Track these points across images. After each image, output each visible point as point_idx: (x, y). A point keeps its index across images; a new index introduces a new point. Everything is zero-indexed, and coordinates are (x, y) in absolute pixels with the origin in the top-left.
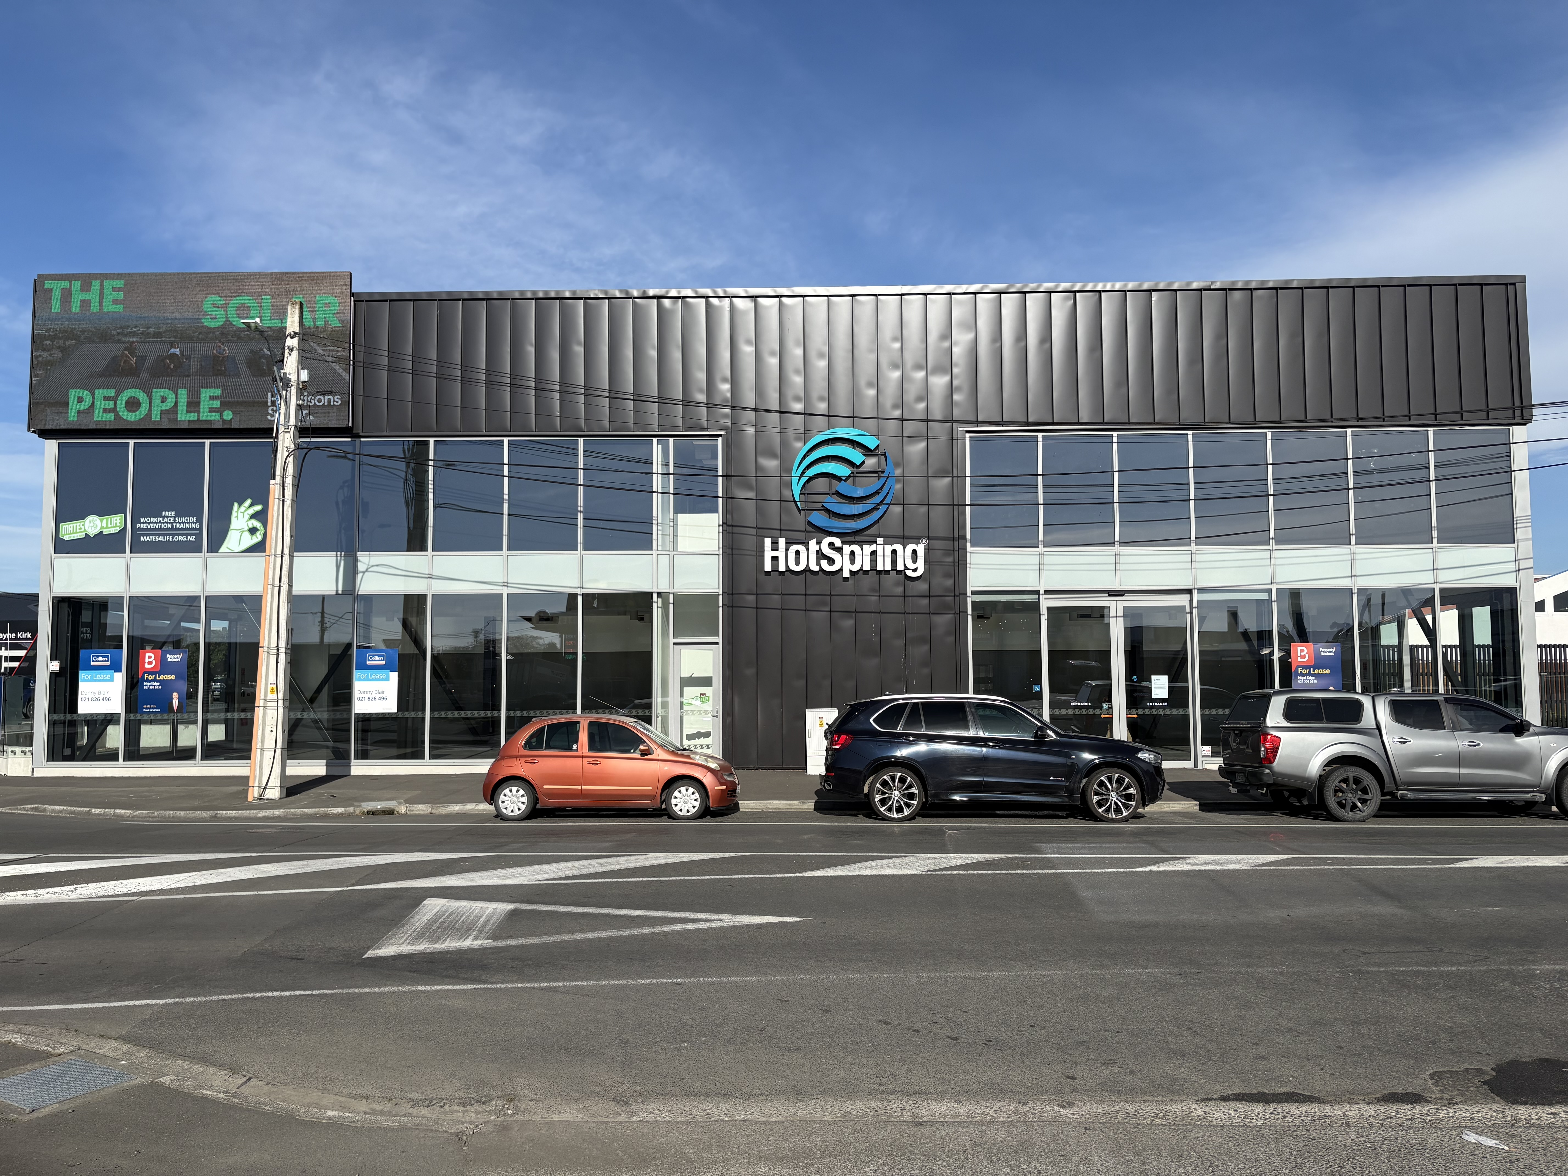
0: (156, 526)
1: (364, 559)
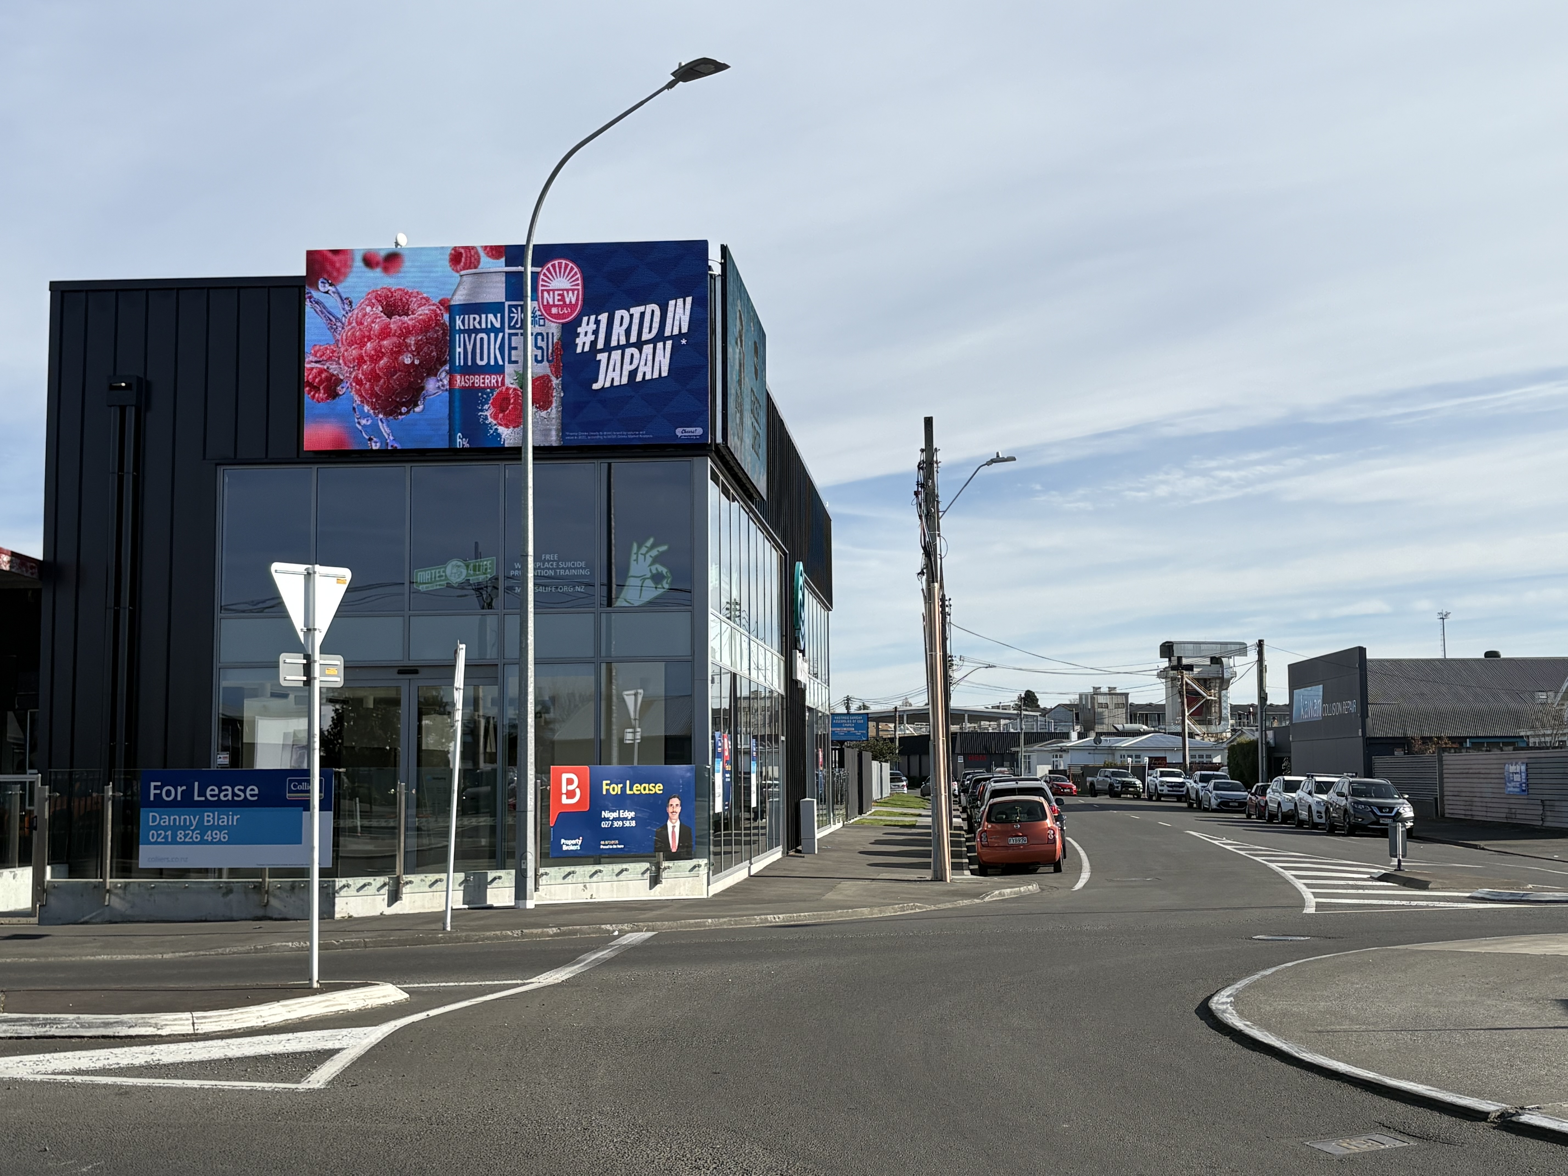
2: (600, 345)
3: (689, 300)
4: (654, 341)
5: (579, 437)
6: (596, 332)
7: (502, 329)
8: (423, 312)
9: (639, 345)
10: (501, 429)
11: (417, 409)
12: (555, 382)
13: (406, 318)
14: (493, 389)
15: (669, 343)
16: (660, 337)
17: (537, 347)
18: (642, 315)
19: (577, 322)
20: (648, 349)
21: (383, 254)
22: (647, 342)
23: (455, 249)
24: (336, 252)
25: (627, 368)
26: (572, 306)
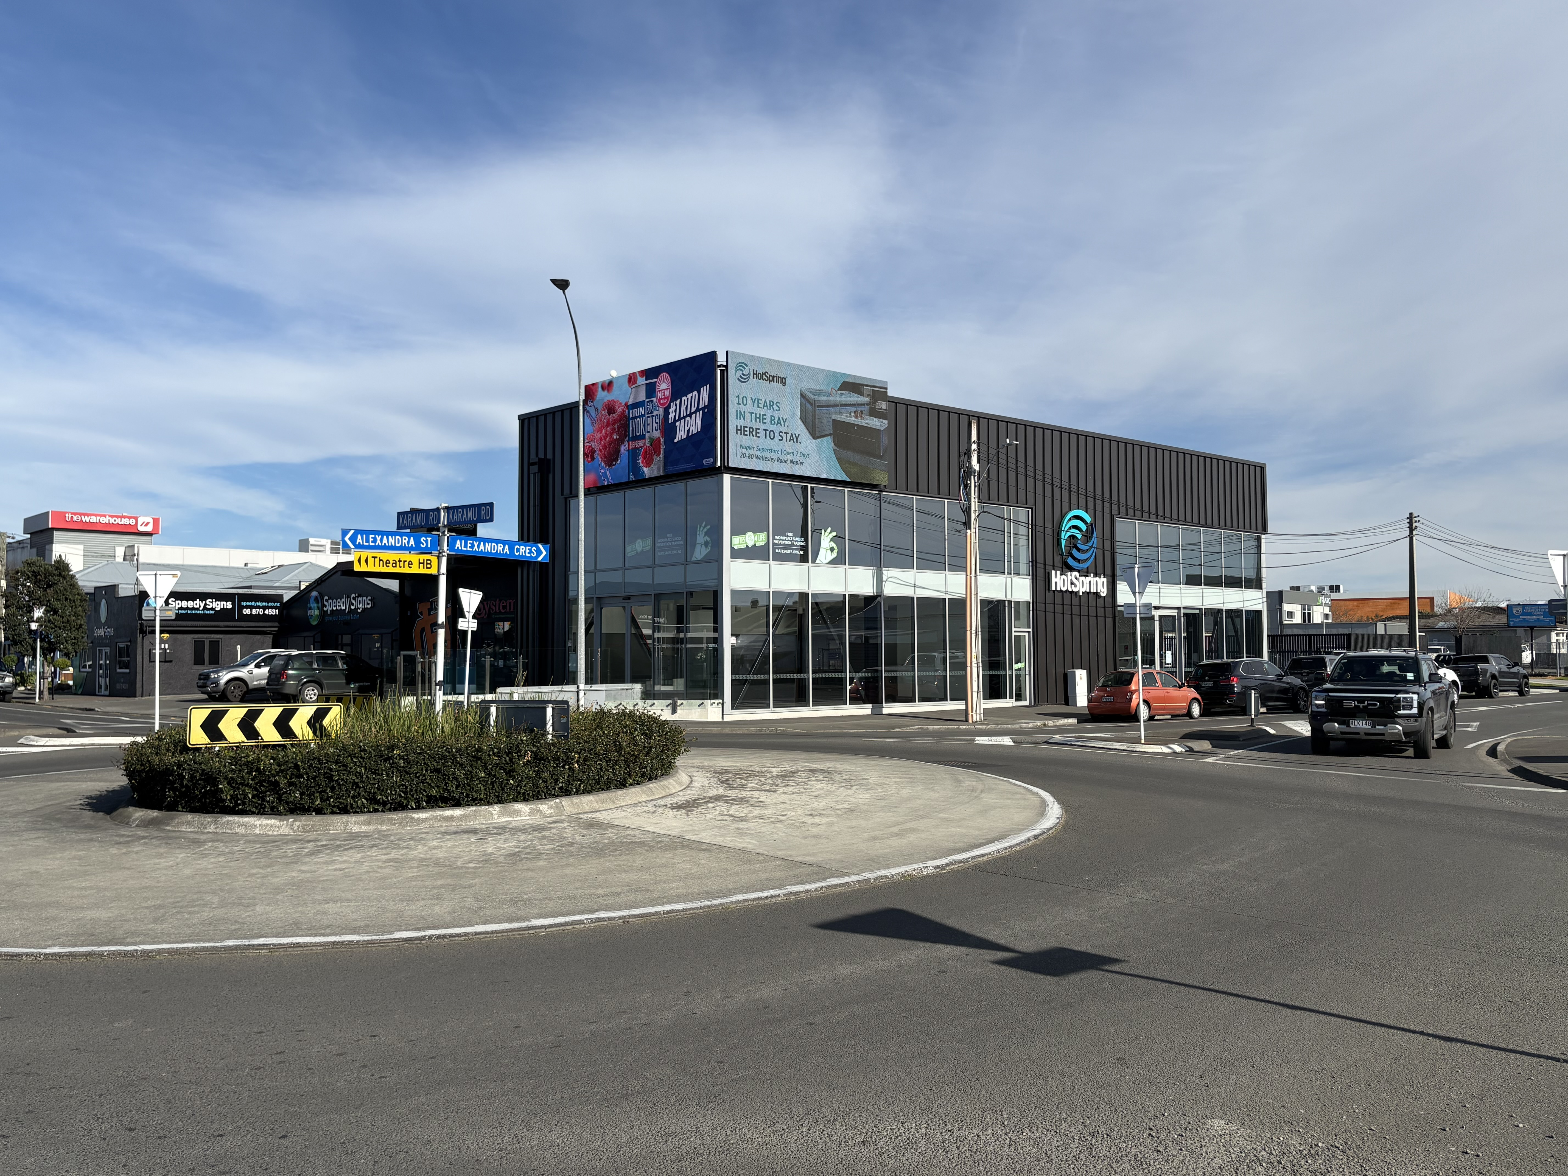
0: (784, 542)
1: (887, 573)
2: (677, 418)
3: (708, 386)
4: (695, 412)
5: (671, 469)
6: (675, 411)
7: (644, 415)
8: (620, 410)
9: (690, 415)
10: (645, 469)
11: (618, 462)
12: (662, 440)
13: (614, 415)
14: (641, 447)
15: (701, 412)
16: (698, 410)
17: (656, 423)
18: (692, 397)
19: (669, 407)
20: (694, 416)
21: (607, 382)
22: (693, 413)
23: (629, 375)
24: (593, 384)
25: (687, 428)
26: (667, 398)
